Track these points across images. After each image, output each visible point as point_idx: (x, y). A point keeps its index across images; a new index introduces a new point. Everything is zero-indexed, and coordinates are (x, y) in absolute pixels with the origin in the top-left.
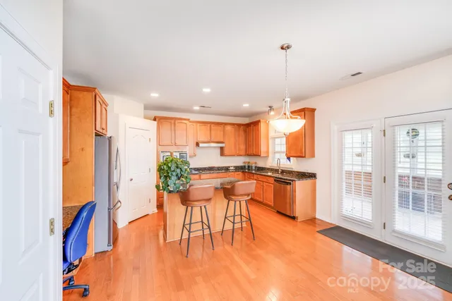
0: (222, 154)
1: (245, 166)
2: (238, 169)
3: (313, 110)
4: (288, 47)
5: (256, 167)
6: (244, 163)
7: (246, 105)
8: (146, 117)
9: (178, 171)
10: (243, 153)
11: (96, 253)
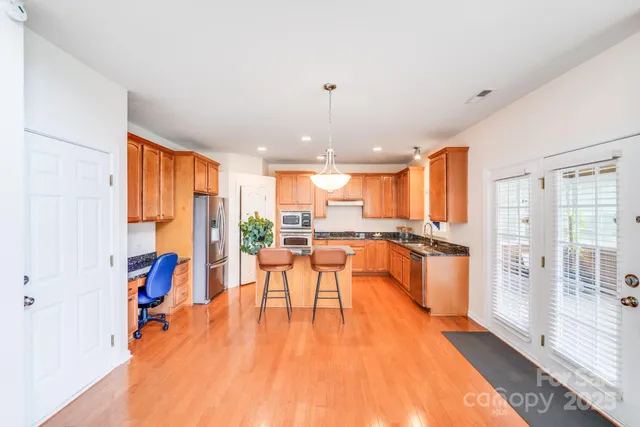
0: (364, 216)
1: (398, 233)
2: (386, 236)
3: (464, 150)
4: (333, 87)
5: (410, 235)
6: (398, 228)
7: (378, 149)
8: (267, 173)
9: (256, 232)
10: (394, 215)
11: (195, 304)
